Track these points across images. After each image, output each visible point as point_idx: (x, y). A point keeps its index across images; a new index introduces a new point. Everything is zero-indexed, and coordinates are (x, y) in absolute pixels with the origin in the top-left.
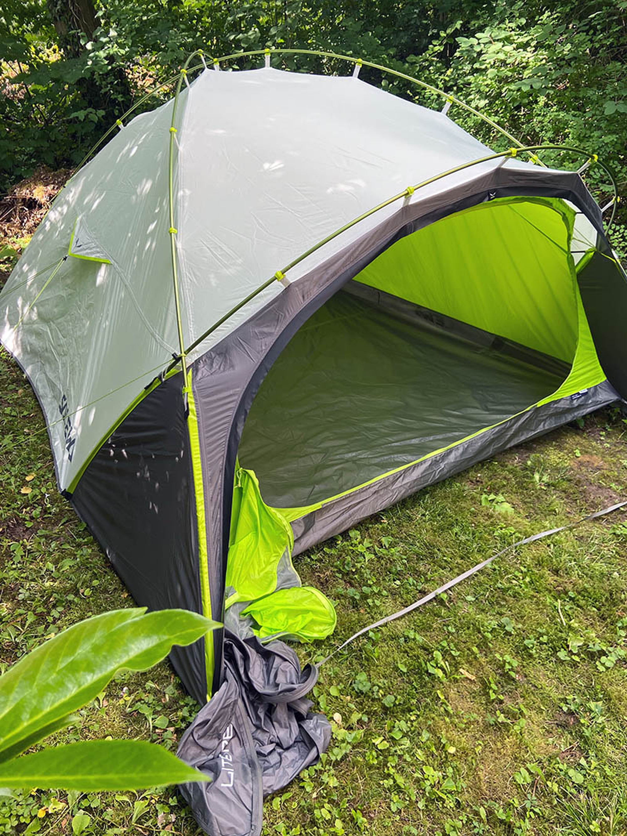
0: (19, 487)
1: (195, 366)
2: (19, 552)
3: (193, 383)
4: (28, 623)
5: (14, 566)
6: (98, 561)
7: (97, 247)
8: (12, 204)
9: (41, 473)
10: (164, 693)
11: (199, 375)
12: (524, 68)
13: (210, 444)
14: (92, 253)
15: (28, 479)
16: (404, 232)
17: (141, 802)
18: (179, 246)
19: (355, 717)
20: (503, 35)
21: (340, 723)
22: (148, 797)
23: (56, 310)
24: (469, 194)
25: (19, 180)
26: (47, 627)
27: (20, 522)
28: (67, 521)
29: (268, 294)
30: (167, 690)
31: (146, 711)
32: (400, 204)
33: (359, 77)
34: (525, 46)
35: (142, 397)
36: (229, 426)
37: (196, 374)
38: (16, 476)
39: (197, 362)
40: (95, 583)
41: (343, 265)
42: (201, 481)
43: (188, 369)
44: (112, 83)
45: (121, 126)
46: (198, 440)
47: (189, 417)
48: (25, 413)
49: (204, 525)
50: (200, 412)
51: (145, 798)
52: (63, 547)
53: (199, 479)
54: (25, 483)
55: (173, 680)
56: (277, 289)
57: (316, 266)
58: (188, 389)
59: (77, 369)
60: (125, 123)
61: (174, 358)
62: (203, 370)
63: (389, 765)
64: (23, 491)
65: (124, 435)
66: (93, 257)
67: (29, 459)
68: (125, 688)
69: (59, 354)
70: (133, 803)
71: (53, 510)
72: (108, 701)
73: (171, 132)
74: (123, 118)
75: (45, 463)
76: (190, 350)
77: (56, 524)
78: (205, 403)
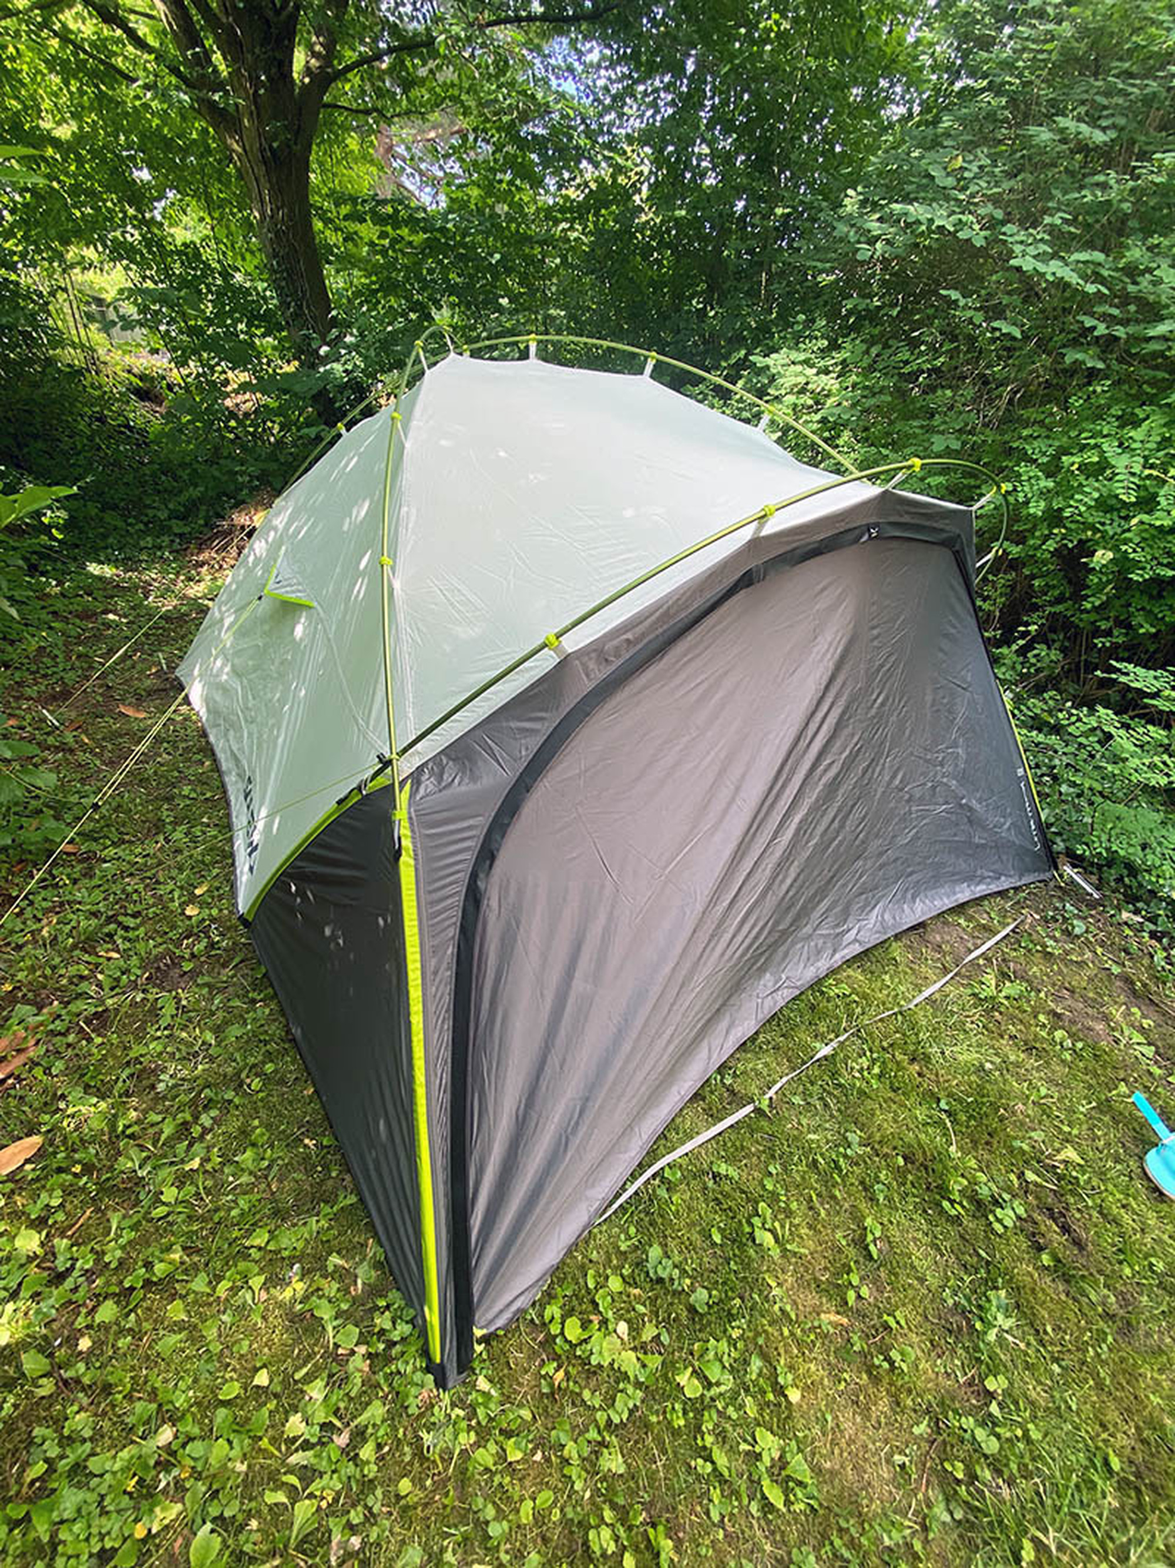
0: (183, 905)
1: (416, 777)
2: (169, 1010)
3: (410, 805)
4: (163, 1137)
5: (159, 1034)
6: (275, 1029)
7: (299, 584)
8: (229, 533)
9: (217, 884)
10: (356, 1276)
11: (422, 791)
12: (827, 396)
13: (433, 903)
14: (293, 592)
15: (198, 892)
16: (747, 580)
17: (307, 1502)
18: (397, 585)
19: (649, 1333)
20: (802, 357)
21: (626, 1338)
22: (318, 1493)
23: (250, 663)
24: (842, 527)
25: (239, 504)
26: (191, 1145)
27: (176, 961)
28: (241, 962)
29: (531, 668)
30: (360, 1271)
31: (325, 1312)
32: (747, 534)
33: (651, 377)
34: (826, 372)
35: (332, 814)
36: (464, 877)
37: (417, 789)
38: (181, 888)
39: (420, 769)
40: (269, 1068)
41: (653, 627)
42: (418, 965)
43: (402, 783)
44: (348, 398)
45: (343, 431)
46: (414, 898)
47: (402, 859)
48: (208, 795)
49: (421, 1036)
50: (419, 852)
51: (311, 1496)
52: (231, 1004)
53: (415, 961)
54: (192, 899)
55: (372, 1249)
56: (546, 661)
57: (609, 627)
58: (401, 814)
59: (265, 746)
60: (349, 427)
61: (381, 761)
62: (428, 784)
63: (704, 1428)
64: (188, 912)
65: (310, 868)
66: (292, 597)
67: (203, 862)
68: (297, 1266)
69: (246, 721)
70: (293, 1505)
71: (224, 944)
72: (267, 1290)
73: (393, 419)
74: (345, 421)
75: (224, 868)
76: (405, 750)
77: (224, 966)
78: (428, 836)
